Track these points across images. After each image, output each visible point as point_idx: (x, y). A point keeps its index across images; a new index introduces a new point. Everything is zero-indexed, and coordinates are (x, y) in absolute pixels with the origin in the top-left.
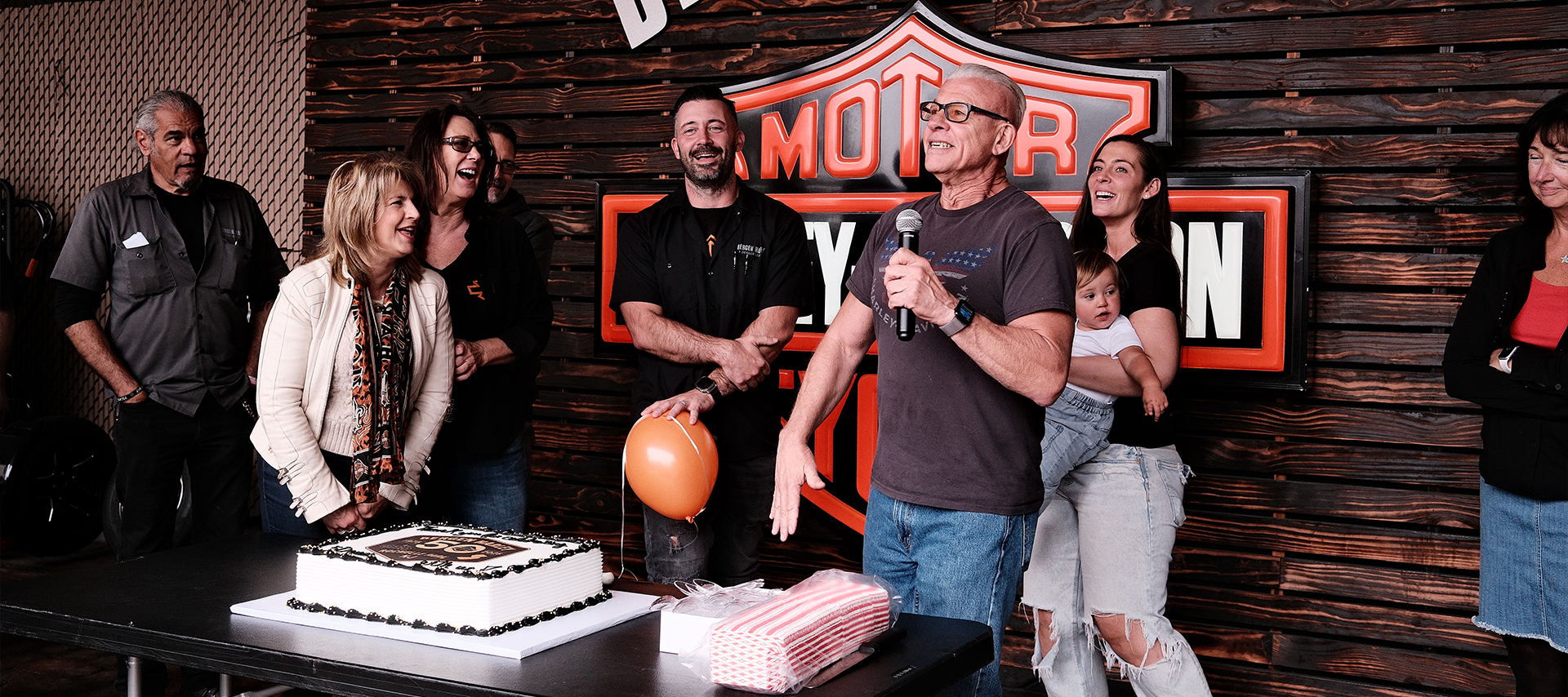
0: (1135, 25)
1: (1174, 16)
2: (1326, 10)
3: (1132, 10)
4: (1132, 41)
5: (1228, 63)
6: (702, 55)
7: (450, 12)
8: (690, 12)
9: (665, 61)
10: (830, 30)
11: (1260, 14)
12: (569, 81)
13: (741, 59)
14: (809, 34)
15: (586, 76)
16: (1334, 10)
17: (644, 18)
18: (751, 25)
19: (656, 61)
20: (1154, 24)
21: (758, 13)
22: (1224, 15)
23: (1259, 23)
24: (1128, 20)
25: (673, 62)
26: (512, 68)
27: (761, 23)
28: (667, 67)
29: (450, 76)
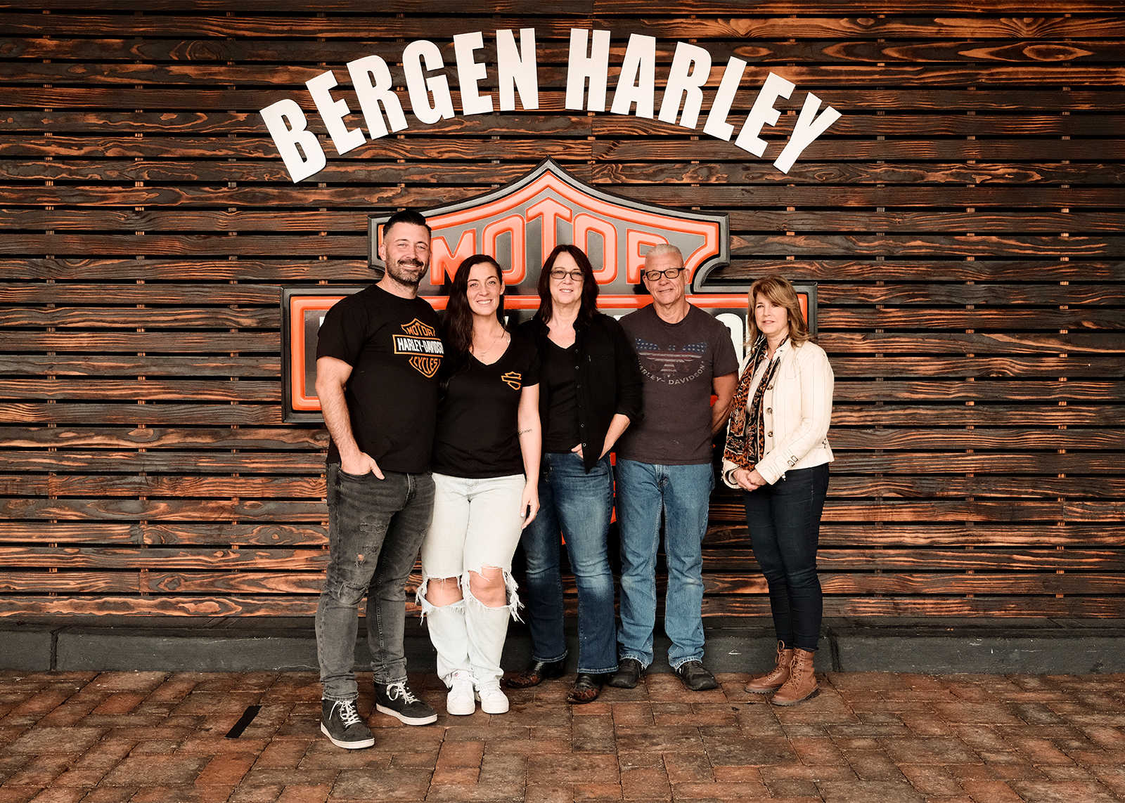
0: (689, 185)
1: (717, 180)
2: (812, 181)
3: (689, 174)
4: (688, 195)
5: (751, 212)
6: (357, 190)
7: (111, 144)
8: (346, 157)
9: (324, 194)
10: (464, 177)
11: (771, 182)
12: (232, 206)
13: (390, 195)
14: (448, 179)
15: (251, 202)
16: (817, 181)
17: (305, 160)
18: (400, 170)
19: (315, 193)
20: (701, 185)
21: (403, 161)
22: (748, 181)
23: (771, 188)
24: (685, 181)
25: (332, 195)
26: (178, 193)
27: (406, 169)
28: (326, 198)
29: (113, 198)
